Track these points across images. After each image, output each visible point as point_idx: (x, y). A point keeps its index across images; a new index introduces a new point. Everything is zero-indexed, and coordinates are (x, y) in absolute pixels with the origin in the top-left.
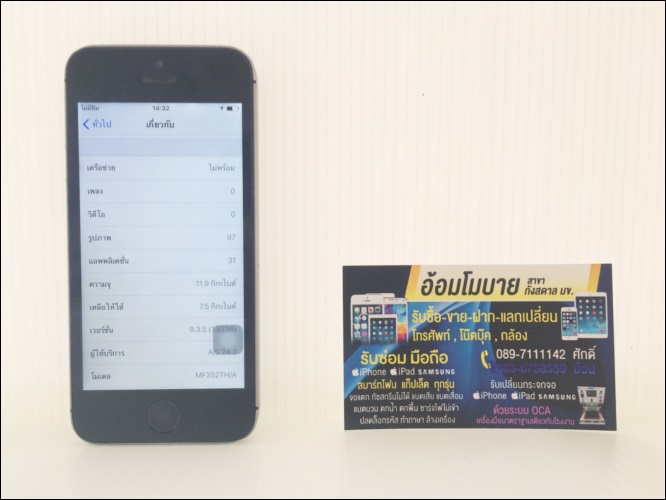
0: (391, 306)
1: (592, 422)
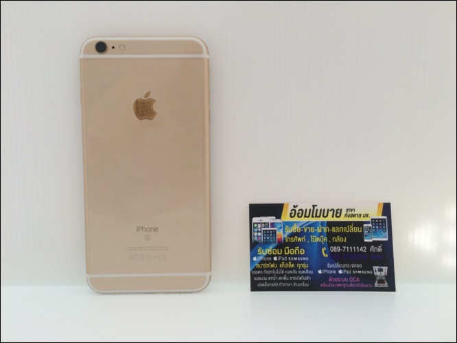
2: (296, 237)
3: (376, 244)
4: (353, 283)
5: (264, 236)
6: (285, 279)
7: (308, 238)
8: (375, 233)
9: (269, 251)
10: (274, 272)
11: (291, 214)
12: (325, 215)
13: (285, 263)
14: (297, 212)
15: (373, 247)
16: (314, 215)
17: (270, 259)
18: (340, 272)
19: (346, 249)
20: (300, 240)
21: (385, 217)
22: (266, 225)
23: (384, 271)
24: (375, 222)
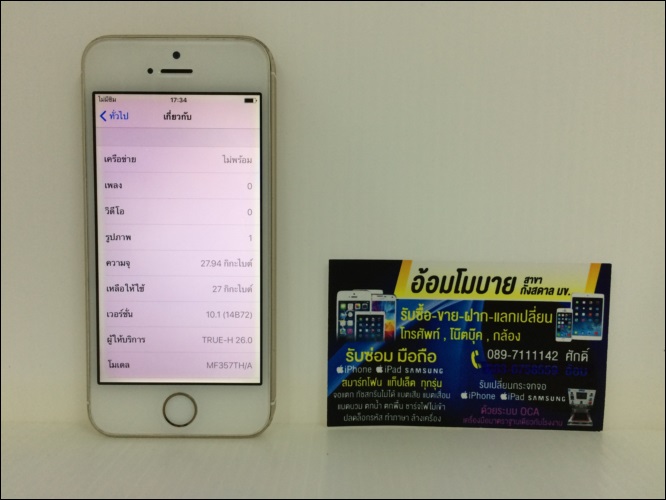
0: (379, 302)
1: (581, 423)
2: (422, 330)
3: (578, 346)
4: (527, 417)
5: (358, 328)
6: (396, 406)
7: (445, 332)
8: (579, 326)
9: (367, 355)
10: (375, 394)
11: (414, 285)
12: (482, 288)
13: (398, 379)
14: (426, 281)
15: (571, 352)
16: (460, 289)
17: (369, 370)
18: (504, 397)
19: (519, 355)
20: (428, 335)
21: (601, 296)
22: (364, 305)
23: (588, 397)
24: (581, 305)
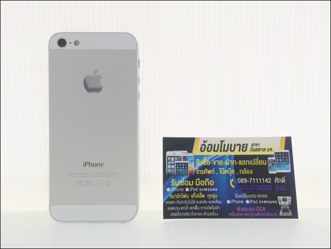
0: (186, 157)
1: (286, 214)
